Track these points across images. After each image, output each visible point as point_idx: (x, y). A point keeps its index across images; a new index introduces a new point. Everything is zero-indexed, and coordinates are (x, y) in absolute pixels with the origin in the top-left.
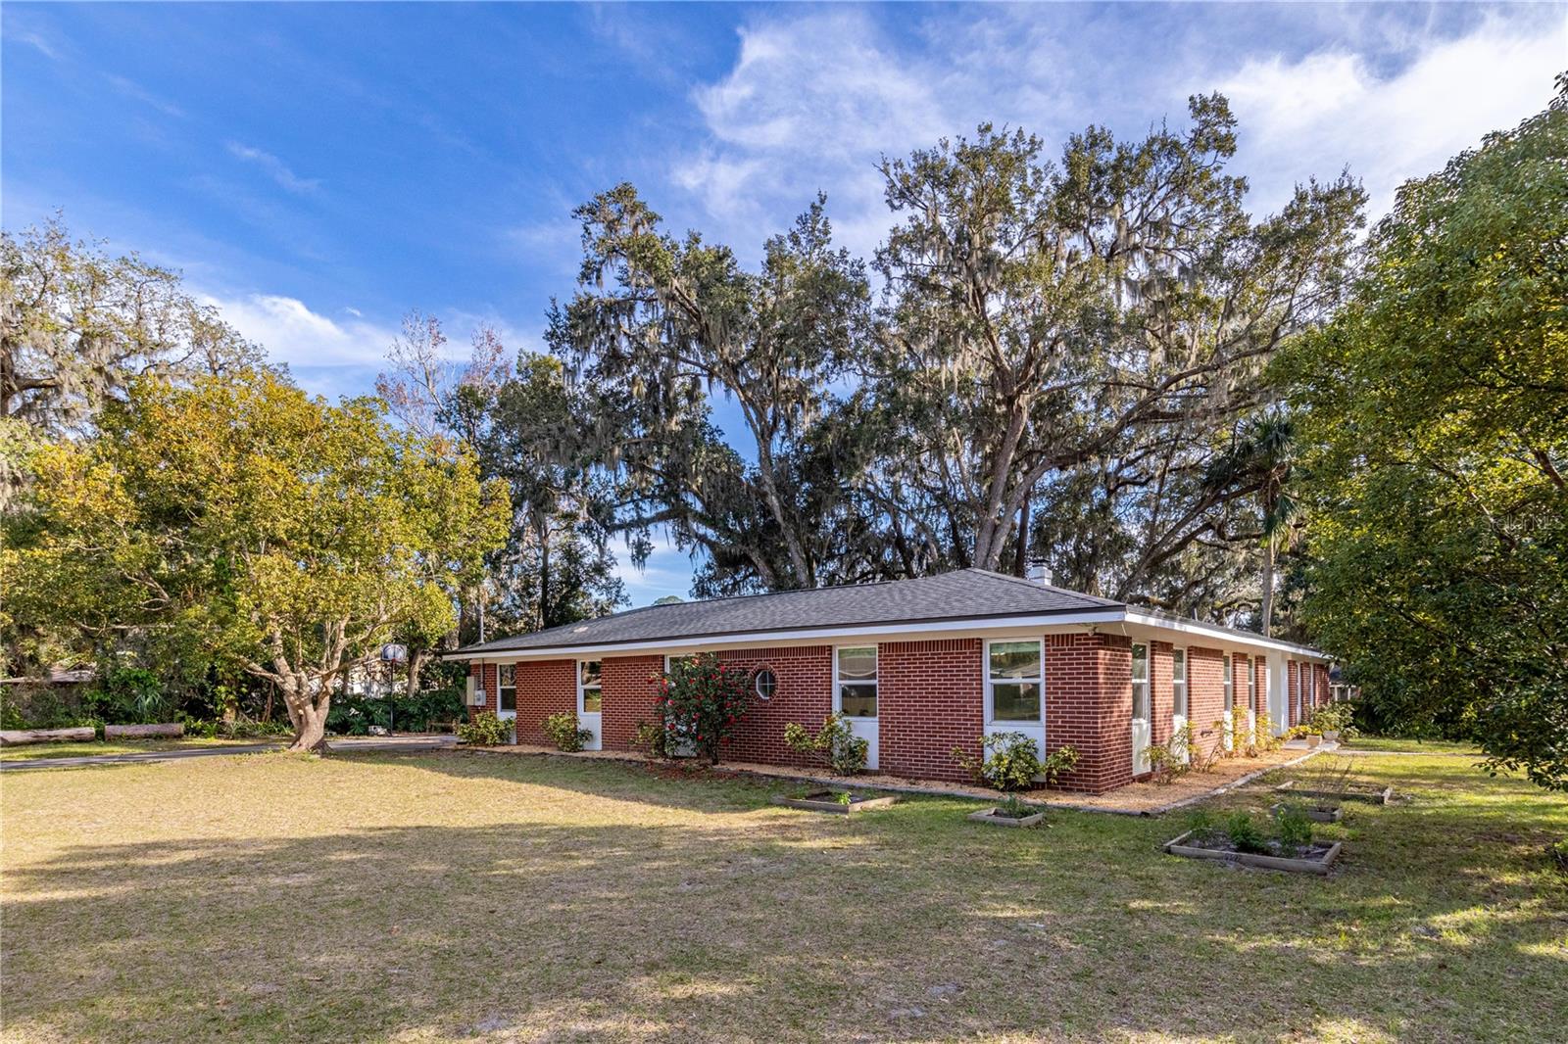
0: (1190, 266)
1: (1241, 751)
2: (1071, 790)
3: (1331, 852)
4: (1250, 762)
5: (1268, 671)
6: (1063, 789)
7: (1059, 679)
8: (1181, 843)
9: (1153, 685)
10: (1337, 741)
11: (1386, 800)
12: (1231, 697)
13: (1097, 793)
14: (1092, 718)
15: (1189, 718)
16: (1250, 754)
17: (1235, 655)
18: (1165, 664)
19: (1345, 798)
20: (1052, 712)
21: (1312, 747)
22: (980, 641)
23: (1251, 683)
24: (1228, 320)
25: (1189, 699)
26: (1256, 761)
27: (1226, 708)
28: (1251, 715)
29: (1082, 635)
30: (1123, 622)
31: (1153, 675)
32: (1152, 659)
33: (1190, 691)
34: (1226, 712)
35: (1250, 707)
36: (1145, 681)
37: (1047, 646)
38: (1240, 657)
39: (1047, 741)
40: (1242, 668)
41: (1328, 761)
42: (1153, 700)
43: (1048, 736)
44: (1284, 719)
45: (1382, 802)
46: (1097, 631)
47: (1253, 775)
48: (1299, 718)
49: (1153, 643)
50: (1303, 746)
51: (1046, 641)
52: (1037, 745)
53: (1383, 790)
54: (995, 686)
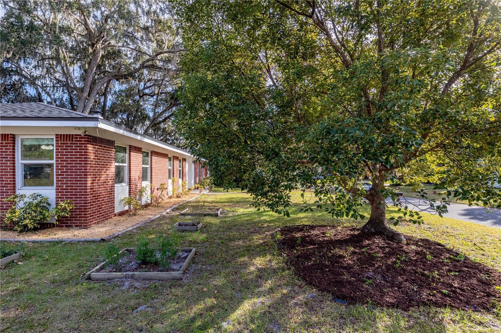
0: (163, 9)
1: (175, 195)
2: (71, 226)
3: (192, 252)
4: (177, 200)
5: (187, 165)
6: (66, 226)
7: (64, 161)
8: (98, 271)
9: (130, 166)
10: (208, 189)
11: (219, 214)
12: (171, 174)
13: (86, 227)
14: (83, 184)
15: (151, 182)
16: (178, 197)
17: (174, 157)
18: (137, 158)
19: (205, 215)
20: (59, 181)
21: (201, 192)
22: (14, 137)
23: (181, 169)
24: (177, 36)
25: (151, 174)
26: (180, 199)
27: (169, 178)
28: (180, 180)
29: (78, 135)
30: (97, 127)
31: (130, 162)
32: (130, 154)
33: (151, 171)
34: (169, 180)
35: (180, 177)
36: (126, 165)
37: (57, 141)
38: (176, 158)
39: (56, 198)
40: (176, 163)
41: (203, 198)
42: (130, 174)
43: (57, 195)
44: (193, 181)
45: (218, 215)
46: (87, 133)
47: (175, 206)
48: (198, 181)
49: (130, 147)
50: (197, 192)
51: (56, 138)
52: (50, 201)
53: (218, 210)
54: (25, 165)
